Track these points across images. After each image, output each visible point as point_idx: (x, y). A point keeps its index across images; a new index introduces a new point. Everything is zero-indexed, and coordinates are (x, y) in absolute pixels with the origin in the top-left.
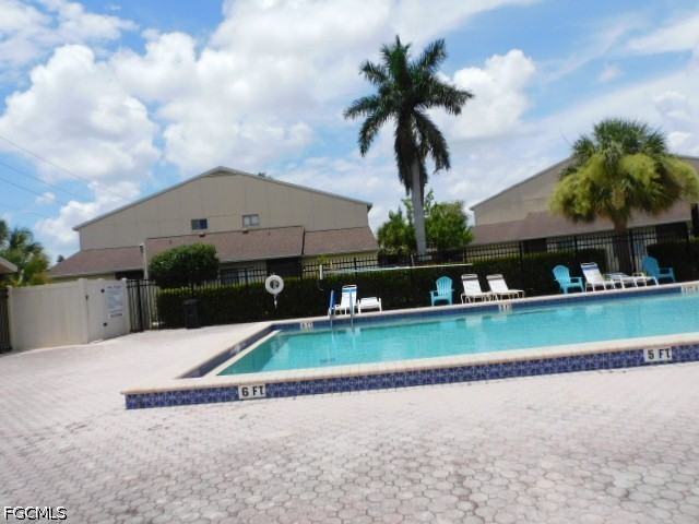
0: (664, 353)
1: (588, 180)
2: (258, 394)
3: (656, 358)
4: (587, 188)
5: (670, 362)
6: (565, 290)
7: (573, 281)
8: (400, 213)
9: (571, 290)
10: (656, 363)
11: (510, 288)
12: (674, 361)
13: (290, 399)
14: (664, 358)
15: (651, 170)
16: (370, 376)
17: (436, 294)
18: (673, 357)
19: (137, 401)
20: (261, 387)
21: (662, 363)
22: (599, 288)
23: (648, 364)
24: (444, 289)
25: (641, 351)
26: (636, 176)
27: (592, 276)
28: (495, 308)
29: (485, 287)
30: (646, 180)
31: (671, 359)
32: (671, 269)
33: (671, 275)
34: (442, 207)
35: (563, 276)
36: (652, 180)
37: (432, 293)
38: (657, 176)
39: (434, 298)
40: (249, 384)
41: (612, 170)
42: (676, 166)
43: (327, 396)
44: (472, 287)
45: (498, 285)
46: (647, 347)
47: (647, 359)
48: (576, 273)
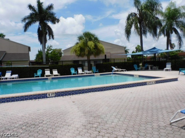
0: (53, 94)
1: (80, 46)
3: (51, 96)
4: (79, 48)
5: (54, 97)
6: (72, 74)
7: (75, 72)
9: (74, 74)
10: (50, 97)
11: (58, 73)
12: (56, 96)
14: (53, 96)
15: (93, 46)
17: (37, 74)
18: (56, 95)
21: (52, 97)
23: (48, 97)
24: (39, 73)
25: (47, 94)
26: (90, 47)
27: (80, 71)
28: (47, 79)
29: (51, 73)
30: (92, 48)
31: (55, 96)
32: (98, 70)
33: (98, 71)
35: (73, 71)
36: (93, 48)
37: (35, 74)
38: (94, 47)
39: (35, 75)
41: (85, 44)
42: (100, 45)
44: (47, 73)
45: (55, 72)
46: (48, 93)
47: (48, 96)
48: (76, 70)
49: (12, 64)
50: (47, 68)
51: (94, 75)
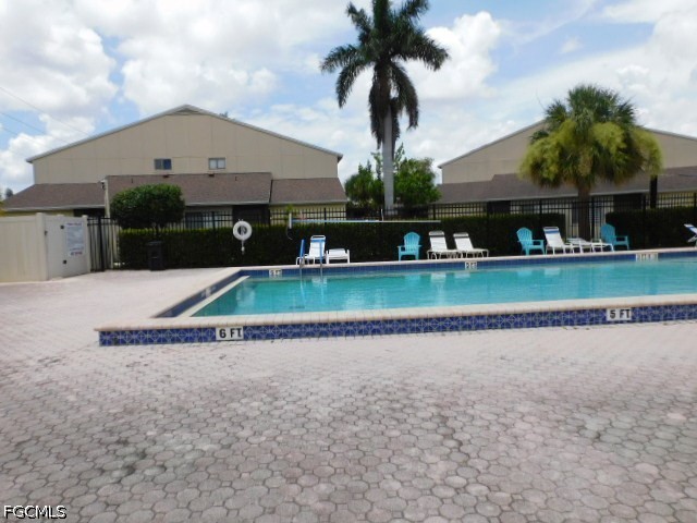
0: (625, 313)
1: (558, 144)
2: (236, 336)
3: (617, 318)
4: (557, 153)
5: (628, 322)
6: (527, 252)
7: (535, 243)
8: (370, 166)
9: (533, 252)
10: (616, 322)
11: (475, 246)
12: (633, 321)
13: (268, 342)
14: (625, 318)
15: (619, 140)
16: (347, 323)
17: (403, 249)
18: (633, 318)
19: (110, 338)
20: (239, 330)
21: (622, 322)
22: (559, 251)
23: (609, 323)
24: (412, 244)
25: (604, 310)
26: (604, 144)
27: (554, 239)
28: (461, 265)
29: (451, 245)
30: (613, 149)
31: (630, 319)
32: (626, 238)
33: (626, 242)
34: (411, 163)
35: (525, 238)
36: (619, 149)
37: (400, 247)
38: (623, 146)
39: (401, 253)
40: (227, 326)
41: (581, 136)
42: (642, 137)
43: (305, 341)
44: (438, 244)
45: (464, 244)
46: (610, 307)
47: (609, 319)
48: (539, 236)
49: (328, 215)
50: (435, 227)
51: (632, 257)
